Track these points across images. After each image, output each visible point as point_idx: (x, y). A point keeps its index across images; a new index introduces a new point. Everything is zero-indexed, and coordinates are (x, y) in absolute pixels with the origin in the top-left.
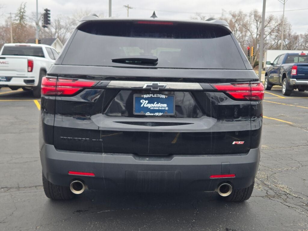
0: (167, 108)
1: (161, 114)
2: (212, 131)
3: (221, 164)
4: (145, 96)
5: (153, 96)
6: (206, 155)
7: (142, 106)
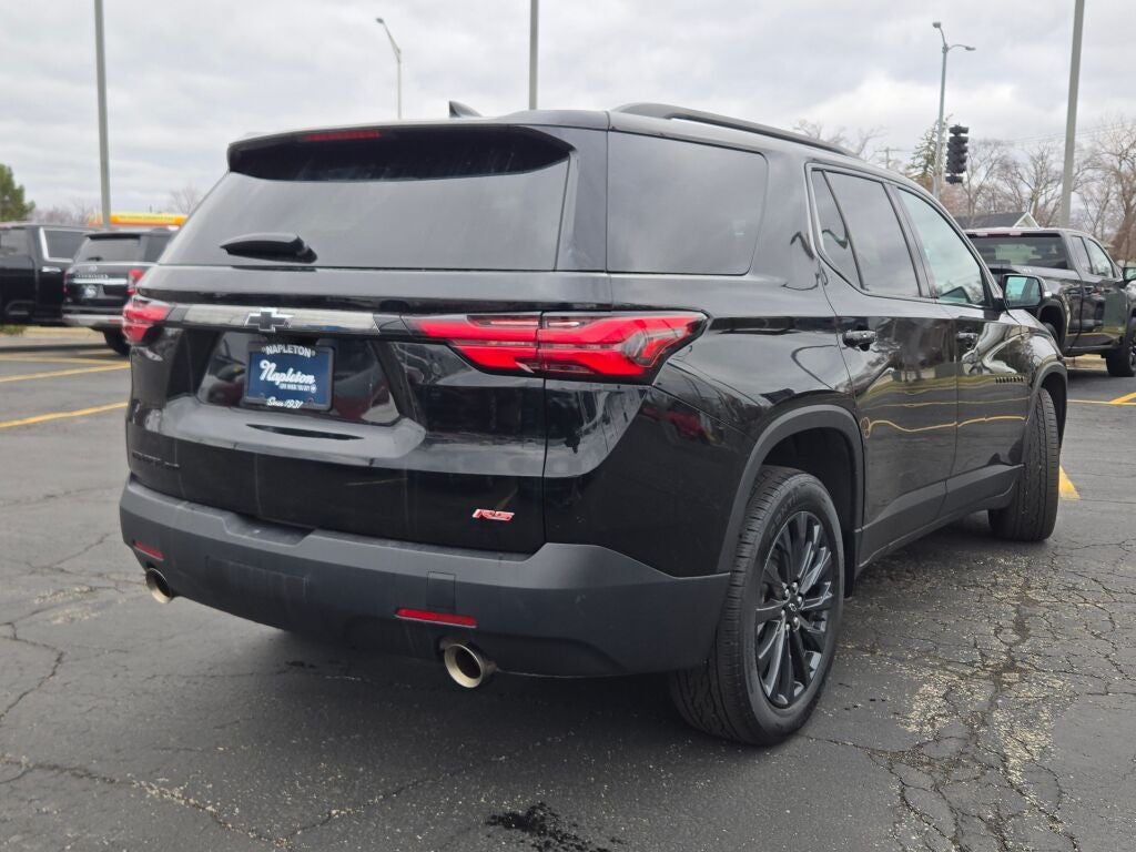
0: (314, 389)
1: (297, 404)
2: (406, 466)
3: (425, 576)
4: (270, 350)
5: (285, 351)
6: (394, 543)
7: (262, 378)
